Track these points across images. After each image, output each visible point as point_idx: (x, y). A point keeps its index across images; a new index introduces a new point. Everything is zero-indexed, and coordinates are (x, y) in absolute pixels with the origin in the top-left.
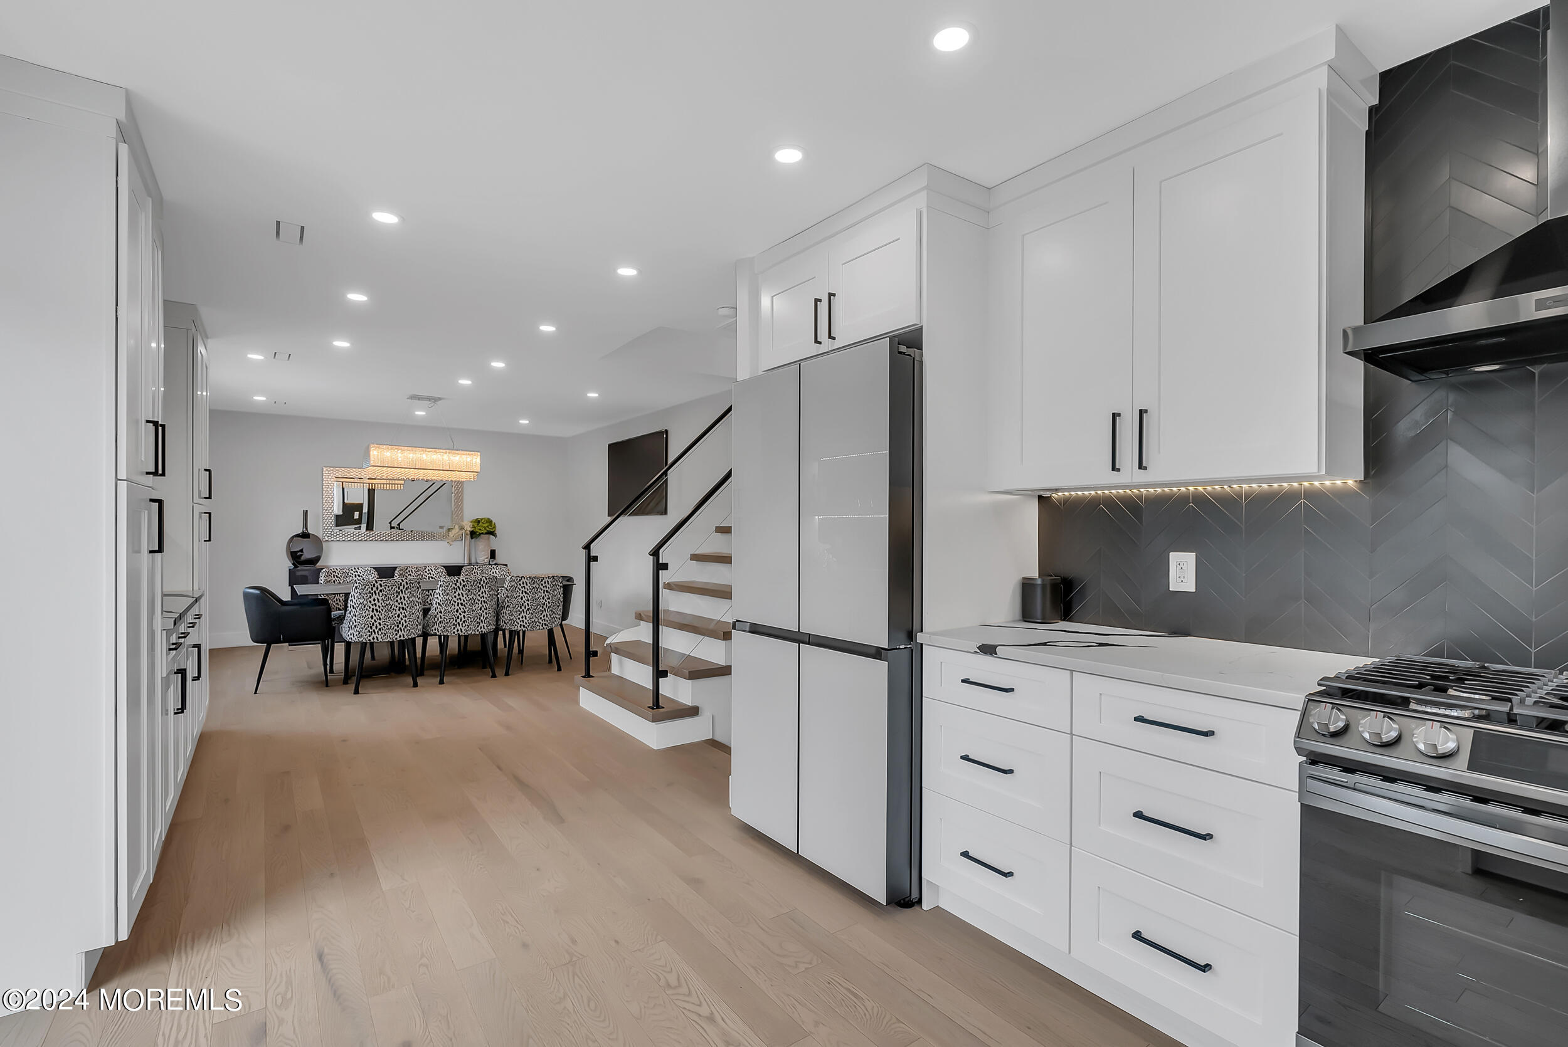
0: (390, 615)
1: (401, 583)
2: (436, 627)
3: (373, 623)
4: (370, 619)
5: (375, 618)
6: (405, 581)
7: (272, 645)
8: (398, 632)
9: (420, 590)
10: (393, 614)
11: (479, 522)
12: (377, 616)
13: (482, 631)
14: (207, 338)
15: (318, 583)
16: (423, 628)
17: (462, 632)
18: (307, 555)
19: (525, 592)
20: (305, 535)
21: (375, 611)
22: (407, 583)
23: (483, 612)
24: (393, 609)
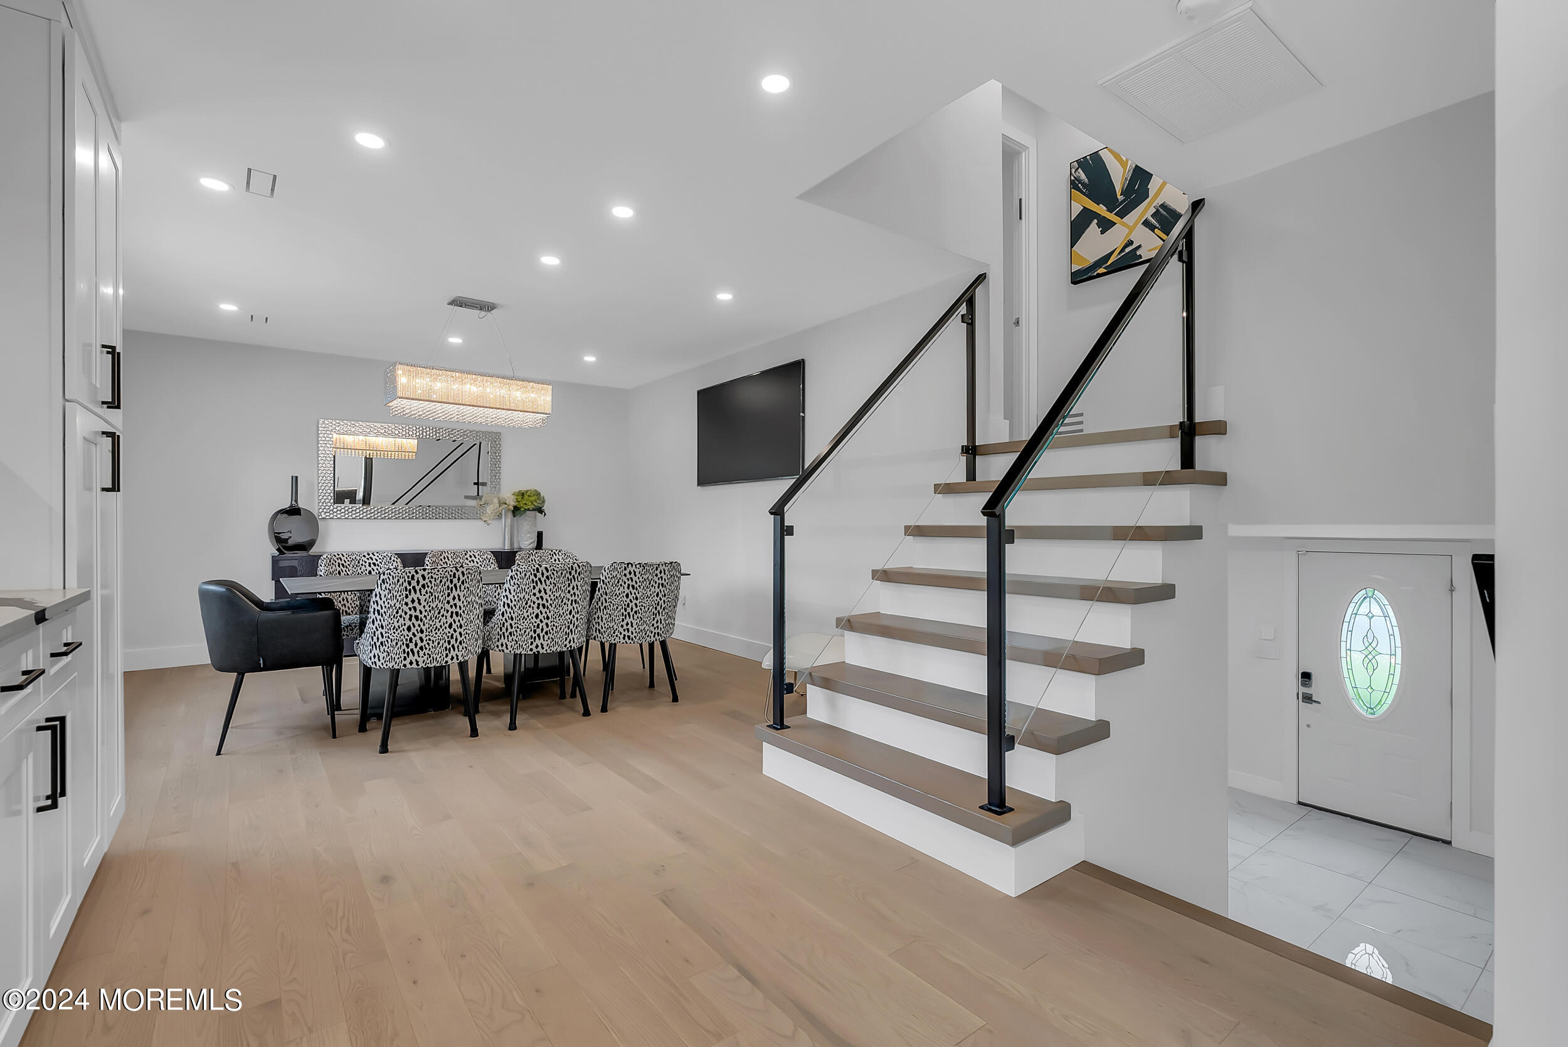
0: (438, 625)
1: (455, 574)
2: (504, 641)
3: (411, 639)
4: (406, 632)
5: (413, 630)
6: (461, 570)
7: (246, 674)
8: (450, 651)
9: (481, 585)
10: (442, 623)
11: (523, 494)
12: (417, 627)
13: (571, 647)
14: (120, 119)
15: (316, 575)
16: (484, 643)
17: (543, 648)
18: (296, 538)
19: (633, 586)
20: (294, 511)
21: (413, 618)
22: (463, 573)
23: (574, 617)
24: (443, 616)
